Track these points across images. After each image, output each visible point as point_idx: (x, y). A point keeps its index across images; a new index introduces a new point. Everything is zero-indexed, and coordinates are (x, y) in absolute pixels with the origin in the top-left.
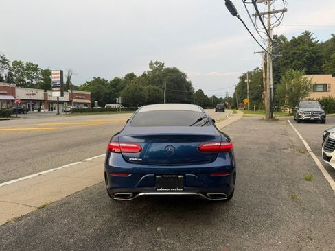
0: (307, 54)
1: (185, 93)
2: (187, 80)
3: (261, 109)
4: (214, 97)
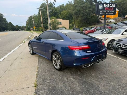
0: (54, 11)
1: (4, 23)
2: (4, 17)
3: (40, 30)
4: (17, 25)
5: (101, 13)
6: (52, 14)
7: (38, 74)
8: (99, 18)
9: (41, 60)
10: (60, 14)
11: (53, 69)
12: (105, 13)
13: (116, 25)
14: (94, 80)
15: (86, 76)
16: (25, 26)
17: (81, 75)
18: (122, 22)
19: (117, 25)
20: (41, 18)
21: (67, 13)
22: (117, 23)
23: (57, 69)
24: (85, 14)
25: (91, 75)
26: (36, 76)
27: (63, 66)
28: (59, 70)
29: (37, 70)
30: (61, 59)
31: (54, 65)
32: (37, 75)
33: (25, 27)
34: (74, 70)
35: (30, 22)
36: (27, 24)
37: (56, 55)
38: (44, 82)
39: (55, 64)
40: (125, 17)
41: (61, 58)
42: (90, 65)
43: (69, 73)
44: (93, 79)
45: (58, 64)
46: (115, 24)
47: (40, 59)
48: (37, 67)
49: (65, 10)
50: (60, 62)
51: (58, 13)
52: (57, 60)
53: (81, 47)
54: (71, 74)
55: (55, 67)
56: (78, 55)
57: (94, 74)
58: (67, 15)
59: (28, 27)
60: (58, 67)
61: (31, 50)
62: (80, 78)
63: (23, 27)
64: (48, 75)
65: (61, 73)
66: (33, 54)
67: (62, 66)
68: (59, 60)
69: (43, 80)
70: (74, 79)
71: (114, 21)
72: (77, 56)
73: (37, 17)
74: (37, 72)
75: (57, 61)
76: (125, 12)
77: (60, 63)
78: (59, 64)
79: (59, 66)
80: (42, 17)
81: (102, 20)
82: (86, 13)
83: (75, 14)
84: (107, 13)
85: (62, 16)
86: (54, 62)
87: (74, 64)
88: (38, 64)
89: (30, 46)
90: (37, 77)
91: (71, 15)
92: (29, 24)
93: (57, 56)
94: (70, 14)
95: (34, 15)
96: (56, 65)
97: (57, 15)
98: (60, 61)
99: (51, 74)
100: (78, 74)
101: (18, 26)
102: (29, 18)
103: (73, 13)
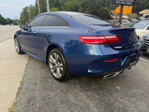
5: (117, 2)
6: (53, 5)
7: (22, 89)
8: (110, 13)
9: (32, 62)
10: (63, 5)
11: (50, 78)
12: (122, 2)
13: (130, 22)
14: (124, 101)
15: (108, 92)
16: (19, 19)
17: (99, 90)
18: (137, 19)
19: (132, 22)
20: (39, 10)
21: (72, 5)
22: (132, 19)
23: (56, 79)
24: (94, 7)
25: (117, 90)
26: (16, 92)
27: (67, 74)
28: (60, 80)
29: (21, 80)
30: (64, 61)
31: (52, 71)
32: (19, 89)
33: (19, 21)
34: (85, 79)
35: (25, 14)
36: (22, 17)
37: (55, 54)
38: (30, 107)
39: (53, 69)
40: (140, 13)
41: (63, 59)
42: (117, 73)
43: (78, 86)
44: (121, 98)
45: (58, 70)
46: (129, 20)
47: (30, 61)
48: (23, 74)
49: (70, 1)
50: (61, 67)
51: (61, 5)
52: (57, 62)
53: (104, 38)
54: (82, 88)
55: (54, 74)
56: (96, 54)
57: (120, 87)
58: (72, 7)
59: (22, 20)
60: (58, 75)
61: (18, 47)
62: (98, 95)
63: (16, 20)
64: (39, 89)
65: (63, 86)
66: (21, 52)
67: (65, 75)
68: (60, 63)
69: (29, 101)
70: (87, 98)
71: (128, 18)
72: (94, 56)
73: (34, 9)
74: (20, 84)
75: (57, 65)
76: (140, 7)
77: (62, 69)
78: (60, 70)
79: (61, 73)
80: (40, 8)
81: (113, 15)
82: (95, 5)
83: (81, 6)
84: (124, 3)
85: (66, 9)
86: (51, 66)
87: (89, 71)
88: (26, 68)
89: (16, 40)
90: (18, 94)
91: (77, 8)
92: (23, 18)
93: (58, 56)
94: (75, 6)
95: (30, 6)
96: (55, 71)
97: (60, 7)
98: (61, 65)
99: (45, 88)
100: (93, 88)
101: (10, 19)
102: (23, 9)
103: (79, 4)
